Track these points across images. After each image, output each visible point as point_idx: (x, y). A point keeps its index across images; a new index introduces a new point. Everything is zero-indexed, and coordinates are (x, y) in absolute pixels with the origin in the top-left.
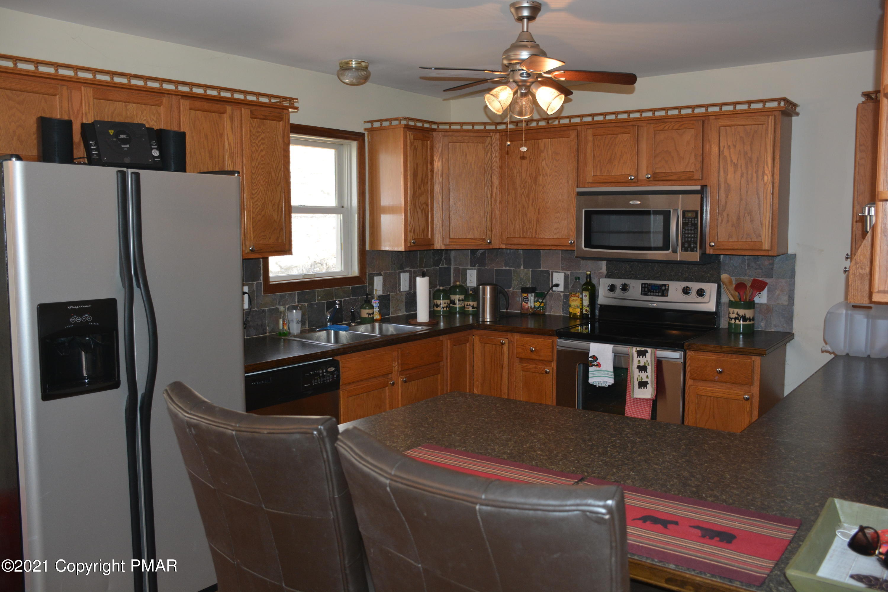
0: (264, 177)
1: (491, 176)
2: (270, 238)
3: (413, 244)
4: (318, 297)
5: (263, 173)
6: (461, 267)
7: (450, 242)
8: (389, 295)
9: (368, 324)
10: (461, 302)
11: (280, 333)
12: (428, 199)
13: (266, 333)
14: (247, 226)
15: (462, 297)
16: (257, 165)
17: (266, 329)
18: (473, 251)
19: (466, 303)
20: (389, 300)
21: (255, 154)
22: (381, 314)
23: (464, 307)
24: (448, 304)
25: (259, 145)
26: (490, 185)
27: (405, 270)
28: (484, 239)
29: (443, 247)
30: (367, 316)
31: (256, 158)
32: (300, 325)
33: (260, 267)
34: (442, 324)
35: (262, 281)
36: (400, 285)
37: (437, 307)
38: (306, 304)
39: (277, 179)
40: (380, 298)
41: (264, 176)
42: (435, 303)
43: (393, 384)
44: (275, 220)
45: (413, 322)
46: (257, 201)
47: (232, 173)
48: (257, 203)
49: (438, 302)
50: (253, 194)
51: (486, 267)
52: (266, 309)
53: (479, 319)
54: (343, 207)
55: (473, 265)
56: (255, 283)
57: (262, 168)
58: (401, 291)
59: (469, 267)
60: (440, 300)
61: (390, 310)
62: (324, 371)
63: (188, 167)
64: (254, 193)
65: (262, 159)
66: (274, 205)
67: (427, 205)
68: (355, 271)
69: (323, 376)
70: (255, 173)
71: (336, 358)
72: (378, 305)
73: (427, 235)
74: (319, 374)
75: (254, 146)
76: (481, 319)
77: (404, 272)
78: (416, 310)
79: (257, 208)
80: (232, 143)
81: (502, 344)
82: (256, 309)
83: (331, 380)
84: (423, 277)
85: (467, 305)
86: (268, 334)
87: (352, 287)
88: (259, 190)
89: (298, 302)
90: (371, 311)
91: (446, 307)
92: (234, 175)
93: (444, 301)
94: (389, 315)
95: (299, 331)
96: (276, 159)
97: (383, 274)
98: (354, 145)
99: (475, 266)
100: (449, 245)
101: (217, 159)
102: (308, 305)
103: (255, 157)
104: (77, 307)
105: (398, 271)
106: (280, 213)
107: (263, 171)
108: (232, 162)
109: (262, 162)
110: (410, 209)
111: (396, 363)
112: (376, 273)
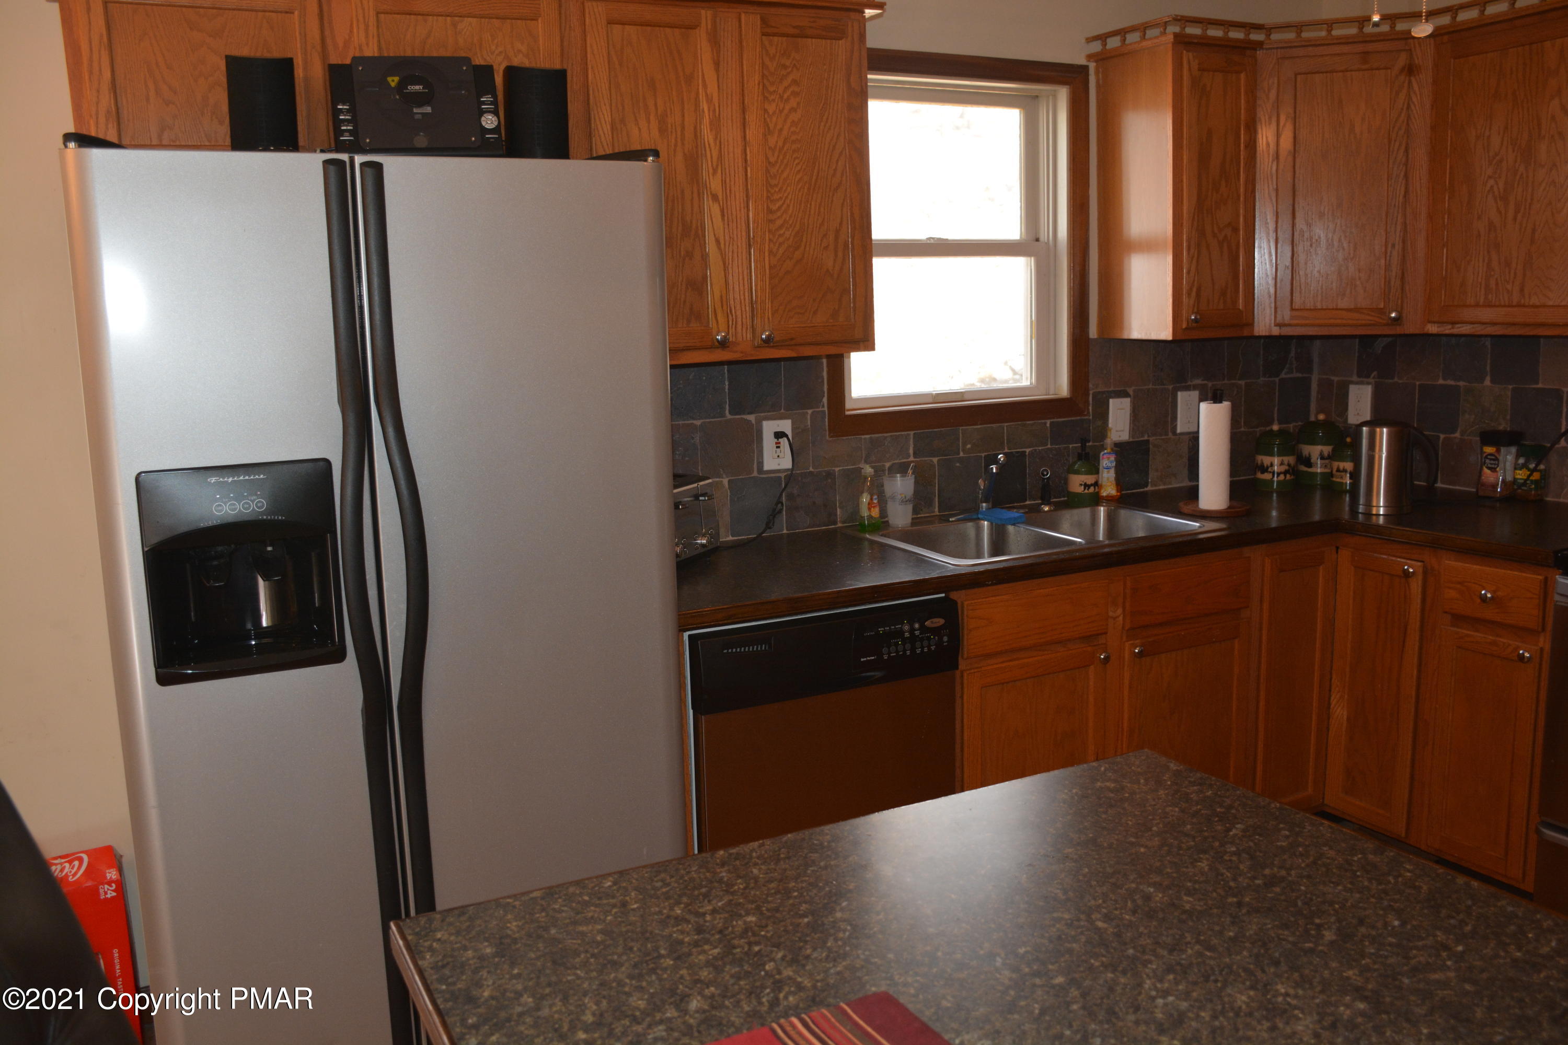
0: (799, 171)
1: (1406, 151)
2: (815, 313)
3: (1194, 325)
4: (965, 444)
5: (797, 161)
6: (1335, 379)
7: (1292, 317)
8: (1148, 441)
9: (1086, 507)
10: (1327, 461)
11: (862, 525)
12: (1238, 216)
13: (835, 523)
14: (756, 286)
15: (1327, 449)
16: (780, 144)
17: (836, 515)
18: (1366, 340)
19: (1336, 464)
20: (1147, 451)
21: (774, 119)
22: (1119, 483)
23: (1331, 475)
24: (1289, 465)
25: (785, 96)
26: (1403, 174)
27: (1189, 383)
28: (1382, 312)
29: (1276, 331)
30: (1080, 490)
31: (778, 127)
32: (910, 507)
33: (822, 377)
34: (1274, 513)
35: (826, 409)
36: (1175, 418)
37: (1263, 473)
38: (935, 460)
39: (834, 175)
40: (1120, 448)
41: (799, 167)
42: (1259, 462)
43: (1107, 659)
44: (828, 270)
45: (1186, 509)
46: (781, 227)
47: (638, 155)
48: (782, 232)
49: (1266, 460)
50: (770, 211)
51: (1396, 379)
52: (837, 469)
53: (1358, 508)
54: (1037, 240)
55: (1363, 374)
56: (810, 412)
57: (794, 151)
58: (1179, 431)
59: (1355, 378)
60: (1272, 455)
61: (1147, 474)
62: (917, 626)
63: (572, 150)
64: (774, 208)
65: (793, 129)
66: (825, 235)
67: (1236, 230)
68: (1062, 386)
69: (913, 638)
70: (776, 162)
71: (954, 595)
72: (1114, 464)
73: (1235, 301)
74: (901, 632)
75: (773, 100)
76: (1361, 509)
77: (1187, 388)
78: (1198, 481)
79: (781, 244)
80: (715, 95)
81: (1406, 574)
82: (811, 469)
83: (933, 648)
84: (1215, 402)
85: (1338, 470)
86: (840, 525)
87: (1051, 423)
88: (788, 201)
89: (915, 455)
90: (1090, 479)
91: (1285, 473)
92: (646, 161)
93: (1281, 458)
94: (1147, 486)
95: (909, 521)
96: (830, 129)
97: (1131, 393)
98: (1063, 95)
99: (1368, 376)
100: (1290, 325)
101: (679, 133)
102: (939, 461)
103: (776, 124)
104: (230, 479)
105: (1171, 387)
106: (840, 254)
107: (795, 159)
108: (715, 139)
109: (794, 138)
110: (1189, 241)
111: (1120, 611)
112: (1114, 392)
